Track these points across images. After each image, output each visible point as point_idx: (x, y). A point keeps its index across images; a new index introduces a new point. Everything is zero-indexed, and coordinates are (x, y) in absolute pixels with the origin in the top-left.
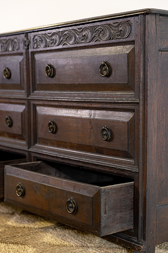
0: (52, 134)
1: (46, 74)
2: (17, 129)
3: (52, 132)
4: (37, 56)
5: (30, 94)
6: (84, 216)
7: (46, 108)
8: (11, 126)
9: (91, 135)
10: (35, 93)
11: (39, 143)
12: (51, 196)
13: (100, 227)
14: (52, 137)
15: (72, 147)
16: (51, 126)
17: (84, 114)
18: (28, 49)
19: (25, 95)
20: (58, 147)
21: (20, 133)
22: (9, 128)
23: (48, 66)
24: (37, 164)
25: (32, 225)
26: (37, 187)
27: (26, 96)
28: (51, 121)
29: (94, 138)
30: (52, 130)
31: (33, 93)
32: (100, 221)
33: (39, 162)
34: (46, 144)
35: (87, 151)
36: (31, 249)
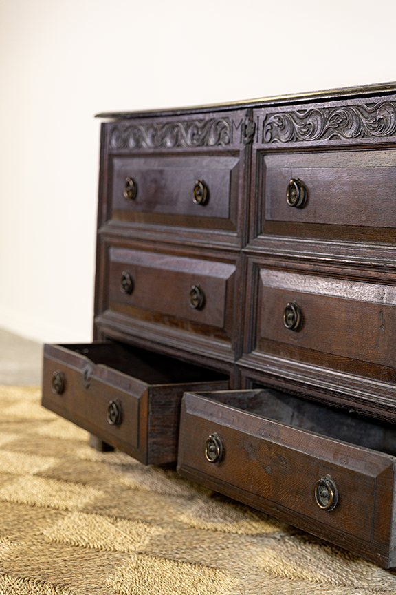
0: (291, 332)
1: (288, 201)
2: (213, 314)
3: (292, 328)
4: (270, 160)
5: (248, 242)
6: (354, 518)
7: (281, 275)
8: (201, 307)
9: (378, 341)
10: (260, 239)
11: (261, 350)
12: (282, 467)
13: (388, 545)
14: (292, 339)
15: (334, 364)
16: (290, 315)
17: (367, 292)
18: (251, 142)
19: (237, 244)
20: (302, 360)
21: (221, 325)
22: (196, 311)
23: (292, 183)
24: (253, 395)
25: (231, 528)
26: (251, 446)
27: (239, 245)
28: (291, 304)
29: (386, 348)
30: (291, 322)
31: (255, 240)
32: (390, 534)
33: (258, 391)
34: (276, 352)
35: (369, 376)
36: (228, 579)
